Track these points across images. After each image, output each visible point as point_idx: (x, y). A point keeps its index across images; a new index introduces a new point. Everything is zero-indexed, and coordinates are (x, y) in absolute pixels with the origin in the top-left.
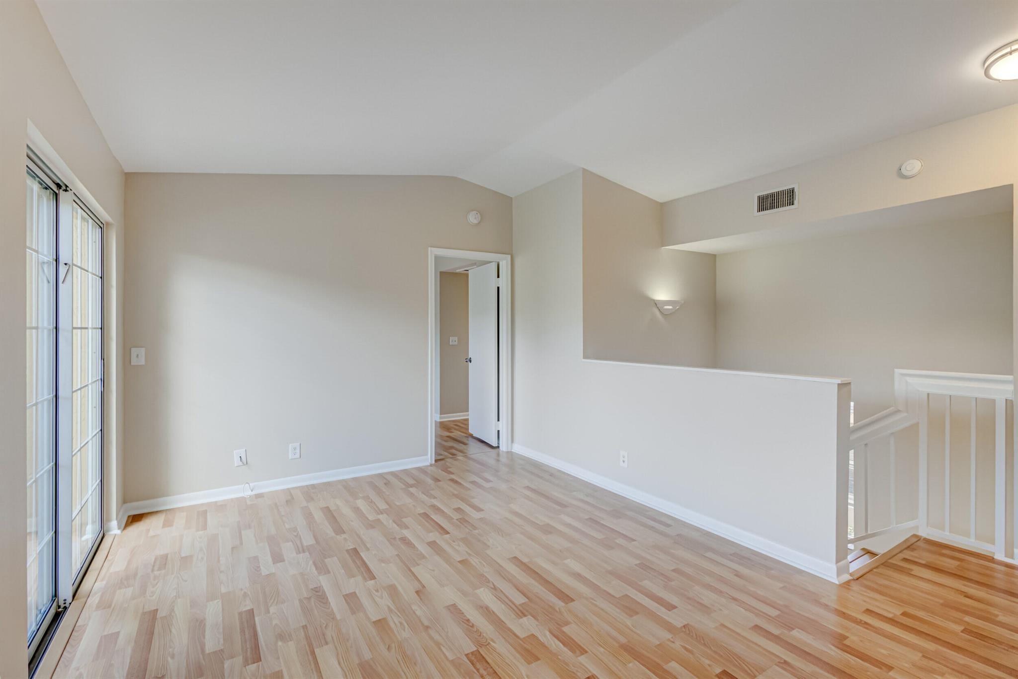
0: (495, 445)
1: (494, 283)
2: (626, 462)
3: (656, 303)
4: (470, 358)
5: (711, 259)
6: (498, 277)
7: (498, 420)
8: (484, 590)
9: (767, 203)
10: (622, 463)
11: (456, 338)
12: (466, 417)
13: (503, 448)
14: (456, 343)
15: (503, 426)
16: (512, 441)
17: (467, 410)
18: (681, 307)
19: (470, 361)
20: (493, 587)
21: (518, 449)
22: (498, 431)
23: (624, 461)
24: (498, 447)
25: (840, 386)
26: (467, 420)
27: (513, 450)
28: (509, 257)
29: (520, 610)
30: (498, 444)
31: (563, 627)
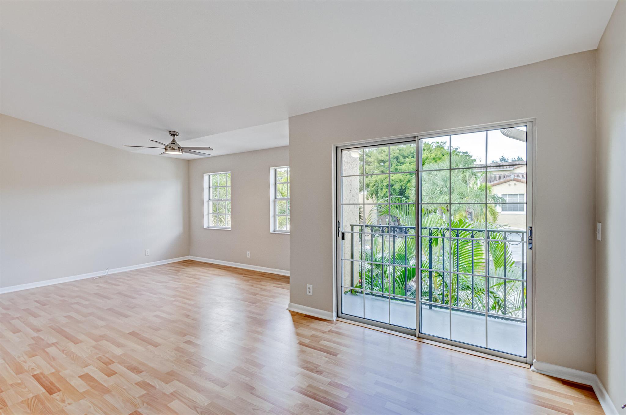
8: (204, 404)
20: (197, 409)
29: (175, 396)
31: (146, 394)
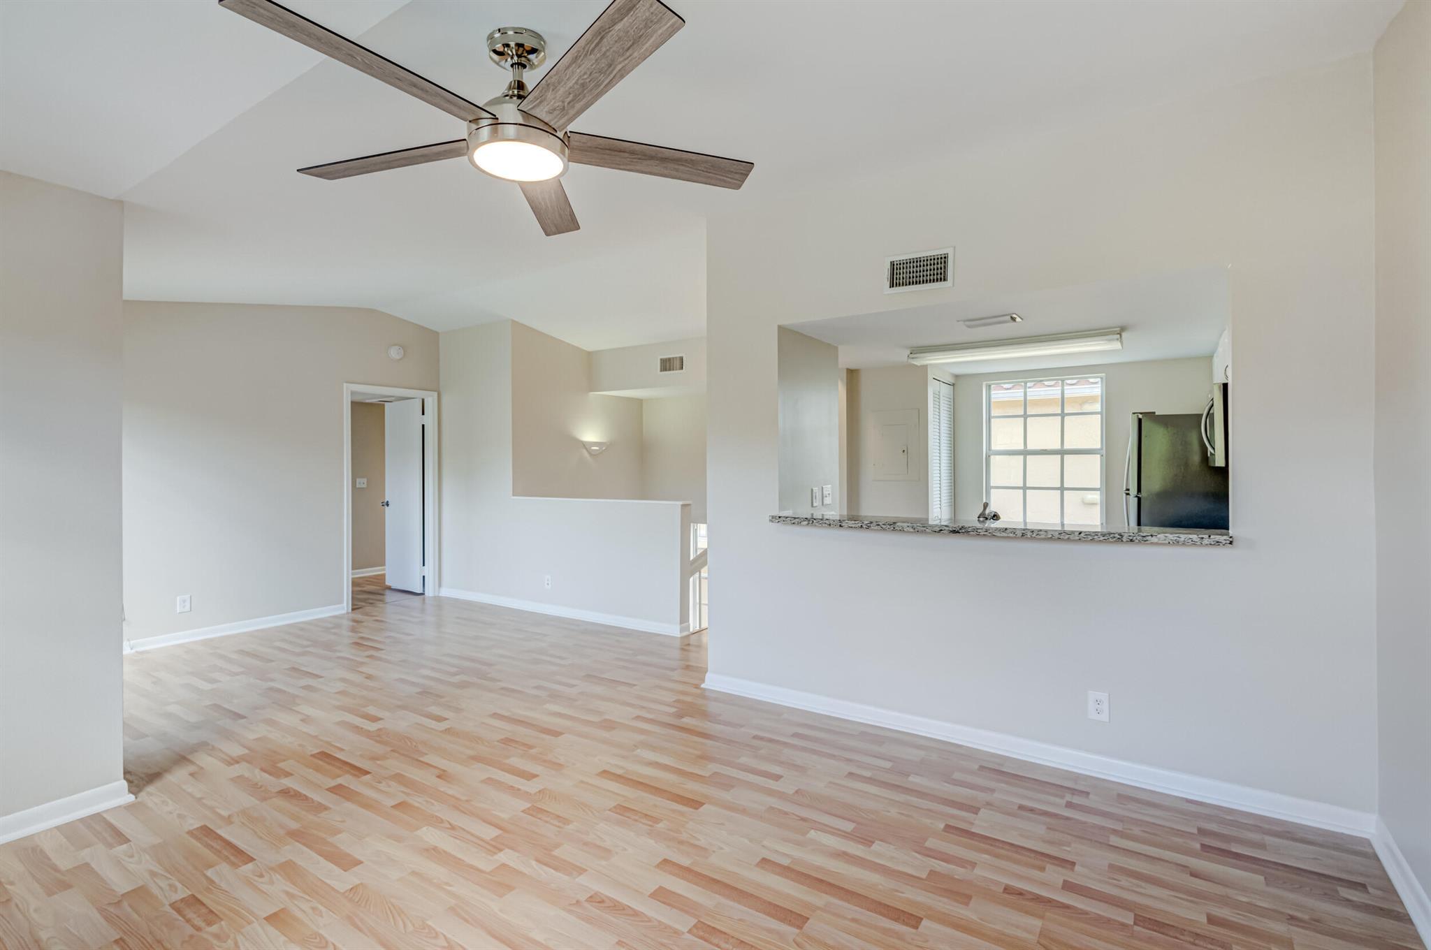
0: (419, 590)
1: (418, 420)
2: (550, 585)
3: (584, 445)
4: (388, 502)
5: (639, 402)
6: (423, 414)
7: (424, 565)
9: (667, 365)
10: (546, 585)
11: (365, 480)
12: (382, 572)
13: (429, 592)
14: (365, 486)
15: (429, 571)
16: (440, 585)
17: (383, 564)
18: (606, 448)
19: (388, 505)
21: (445, 592)
22: (424, 577)
23: (548, 584)
24: (423, 594)
25: (683, 506)
26: (384, 575)
27: (440, 595)
28: (435, 394)
30: (424, 591)
